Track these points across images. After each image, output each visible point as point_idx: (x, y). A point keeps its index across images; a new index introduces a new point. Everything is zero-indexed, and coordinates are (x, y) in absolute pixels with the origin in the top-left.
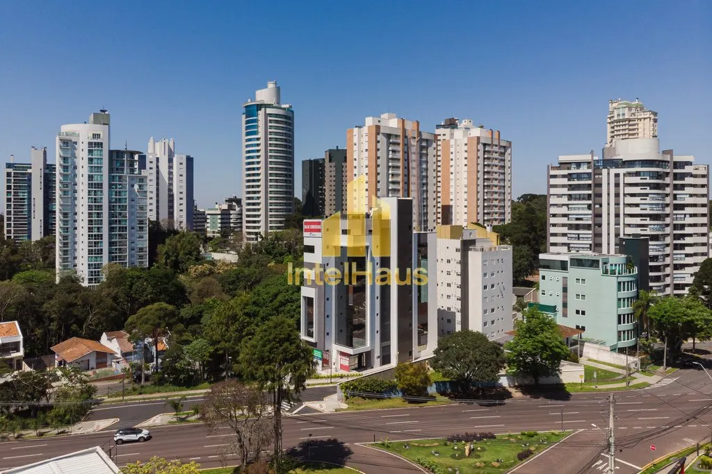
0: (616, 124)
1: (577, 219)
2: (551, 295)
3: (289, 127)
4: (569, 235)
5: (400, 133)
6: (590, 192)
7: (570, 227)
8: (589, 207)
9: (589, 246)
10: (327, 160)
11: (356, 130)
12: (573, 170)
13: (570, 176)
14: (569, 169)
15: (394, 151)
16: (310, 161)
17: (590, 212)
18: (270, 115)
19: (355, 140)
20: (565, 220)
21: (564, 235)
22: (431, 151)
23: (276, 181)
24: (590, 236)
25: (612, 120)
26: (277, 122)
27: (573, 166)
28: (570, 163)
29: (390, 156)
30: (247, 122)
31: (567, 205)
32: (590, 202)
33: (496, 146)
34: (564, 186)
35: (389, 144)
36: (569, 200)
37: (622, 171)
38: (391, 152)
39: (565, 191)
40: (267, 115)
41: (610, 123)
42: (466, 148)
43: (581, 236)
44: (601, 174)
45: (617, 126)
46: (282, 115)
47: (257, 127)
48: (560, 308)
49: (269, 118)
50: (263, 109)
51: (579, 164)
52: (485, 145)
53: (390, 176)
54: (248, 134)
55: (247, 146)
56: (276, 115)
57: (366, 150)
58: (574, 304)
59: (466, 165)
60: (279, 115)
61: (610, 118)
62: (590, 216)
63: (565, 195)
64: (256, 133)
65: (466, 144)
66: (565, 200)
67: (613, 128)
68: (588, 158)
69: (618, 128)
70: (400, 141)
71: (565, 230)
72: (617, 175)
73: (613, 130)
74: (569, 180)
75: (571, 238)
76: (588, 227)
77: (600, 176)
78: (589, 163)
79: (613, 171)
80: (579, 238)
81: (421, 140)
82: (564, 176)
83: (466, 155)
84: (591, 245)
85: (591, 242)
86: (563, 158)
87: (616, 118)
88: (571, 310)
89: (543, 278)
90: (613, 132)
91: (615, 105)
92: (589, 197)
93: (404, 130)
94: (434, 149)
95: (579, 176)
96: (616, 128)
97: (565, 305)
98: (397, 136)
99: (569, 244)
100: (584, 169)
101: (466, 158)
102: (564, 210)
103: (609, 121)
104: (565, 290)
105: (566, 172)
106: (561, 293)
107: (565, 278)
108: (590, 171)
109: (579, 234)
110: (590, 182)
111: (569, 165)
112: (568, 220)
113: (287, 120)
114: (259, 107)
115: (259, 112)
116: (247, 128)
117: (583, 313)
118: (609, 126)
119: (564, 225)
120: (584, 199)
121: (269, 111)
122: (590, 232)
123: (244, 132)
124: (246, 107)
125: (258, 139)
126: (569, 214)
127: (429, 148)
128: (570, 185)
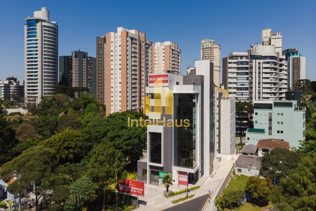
0: (205, 49)
1: (241, 85)
2: (261, 123)
3: (55, 34)
4: (237, 93)
5: (137, 38)
6: (248, 71)
7: (238, 89)
8: (248, 79)
9: (247, 98)
10: (74, 57)
11: (112, 34)
12: (239, 60)
13: (237, 63)
14: (237, 59)
15: (135, 48)
16: (64, 57)
17: (248, 81)
18: (45, 26)
19: (112, 40)
20: (235, 86)
21: (235, 93)
22: (150, 50)
23: (48, 66)
24: (248, 93)
25: (203, 47)
26: (48, 31)
27: (239, 58)
28: (238, 56)
29: (133, 51)
30: (28, 30)
31: (236, 78)
32: (248, 76)
33: (176, 51)
34: (235, 68)
35: (132, 43)
36: (237, 75)
37: (261, 61)
38: (133, 48)
39: (235, 70)
40: (42, 26)
41: (202, 49)
42: (164, 51)
43: (243, 93)
44: (252, 62)
45: (205, 50)
46: (52, 27)
47: (36, 32)
48: (267, 130)
49: (44, 28)
50: (40, 22)
51: (242, 57)
52: (173, 50)
53: (133, 62)
54: (28, 37)
55: (28, 44)
56: (48, 27)
57: (120, 46)
58: (276, 127)
59: (164, 60)
60: (50, 27)
61: (202, 47)
62: (248, 83)
63: (235, 72)
64: (35, 36)
65: (164, 49)
66: (235, 75)
67: (204, 51)
68: (246, 54)
69: (206, 51)
70: (137, 42)
71: (235, 90)
72: (259, 63)
73: (203, 52)
74: (237, 65)
75: (238, 94)
76: (246, 89)
77: (252, 63)
78: (246, 56)
79: (258, 61)
80: (242, 95)
81: (146, 44)
82: (235, 63)
83: (164, 55)
84: (248, 98)
85: (248, 97)
86: (235, 54)
87: (205, 47)
88: (274, 131)
89: (256, 114)
90: (203, 53)
91: (204, 41)
92: (247, 73)
93: (139, 37)
94: (151, 49)
95: (242, 63)
96: (205, 51)
97: (270, 128)
98: (136, 39)
99: (237, 98)
100: (244, 60)
101: (164, 56)
102: (235, 80)
103: (202, 48)
104: (270, 120)
105: (236, 61)
106: (267, 122)
107: (270, 114)
108: (248, 60)
109: (242, 93)
110: (248, 66)
111: (237, 57)
112: (237, 85)
113: (54, 30)
114: (37, 21)
115: (37, 24)
116: (28, 33)
117: (282, 132)
118: (202, 50)
119: (235, 88)
120: (244, 75)
121: (44, 24)
122: (248, 91)
123: (26, 35)
124: (28, 20)
125: (36, 40)
126: (237, 83)
127: (149, 49)
128: (238, 68)
